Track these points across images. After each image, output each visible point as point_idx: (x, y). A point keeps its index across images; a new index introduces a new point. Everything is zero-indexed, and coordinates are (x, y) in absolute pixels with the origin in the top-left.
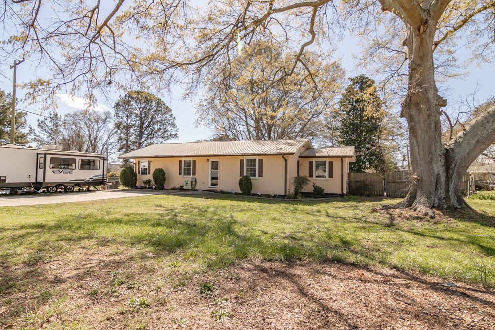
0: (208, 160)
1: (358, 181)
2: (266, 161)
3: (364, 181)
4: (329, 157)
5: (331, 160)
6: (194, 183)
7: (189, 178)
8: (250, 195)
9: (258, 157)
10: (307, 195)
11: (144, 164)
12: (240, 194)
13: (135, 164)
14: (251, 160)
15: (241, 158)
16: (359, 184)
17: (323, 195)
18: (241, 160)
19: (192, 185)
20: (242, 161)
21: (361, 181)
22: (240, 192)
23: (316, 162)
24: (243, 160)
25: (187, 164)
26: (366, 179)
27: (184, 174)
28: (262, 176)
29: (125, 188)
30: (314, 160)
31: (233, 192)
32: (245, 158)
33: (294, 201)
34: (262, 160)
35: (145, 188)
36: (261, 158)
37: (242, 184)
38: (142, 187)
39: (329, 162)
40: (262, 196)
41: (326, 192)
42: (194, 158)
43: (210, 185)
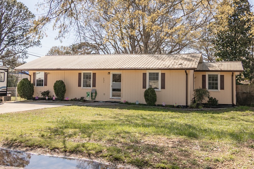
0: (109, 73)
1: (244, 93)
2: (168, 74)
3: (250, 93)
4: (221, 71)
5: (222, 74)
6: (94, 95)
7: (90, 89)
8: (155, 105)
9: (160, 71)
10: (205, 105)
11: (40, 76)
12: (145, 105)
13: (30, 76)
14: (154, 74)
15: (144, 72)
16: (245, 95)
17: (217, 106)
18: (143, 74)
19: (92, 96)
20: (145, 75)
21: (247, 93)
22: (145, 103)
23: (209, 75)
24: (146, 73)
25: (87, 77)
26: (252, 91)
27: (84, 86)
28: (164, 89)
29: (23, 99)
30: (207, 74)
31: (137, 103)
32: (148, 72)
33: (198, 110)
34: (164, 74)
35: (44, 99)
36: (163, 72)
37: (148, 96)
38: (40, 99)
39: (221, 76)
40: (166, 106)
41: (220, 102)
42: (94, 72)
43: (111, 97)
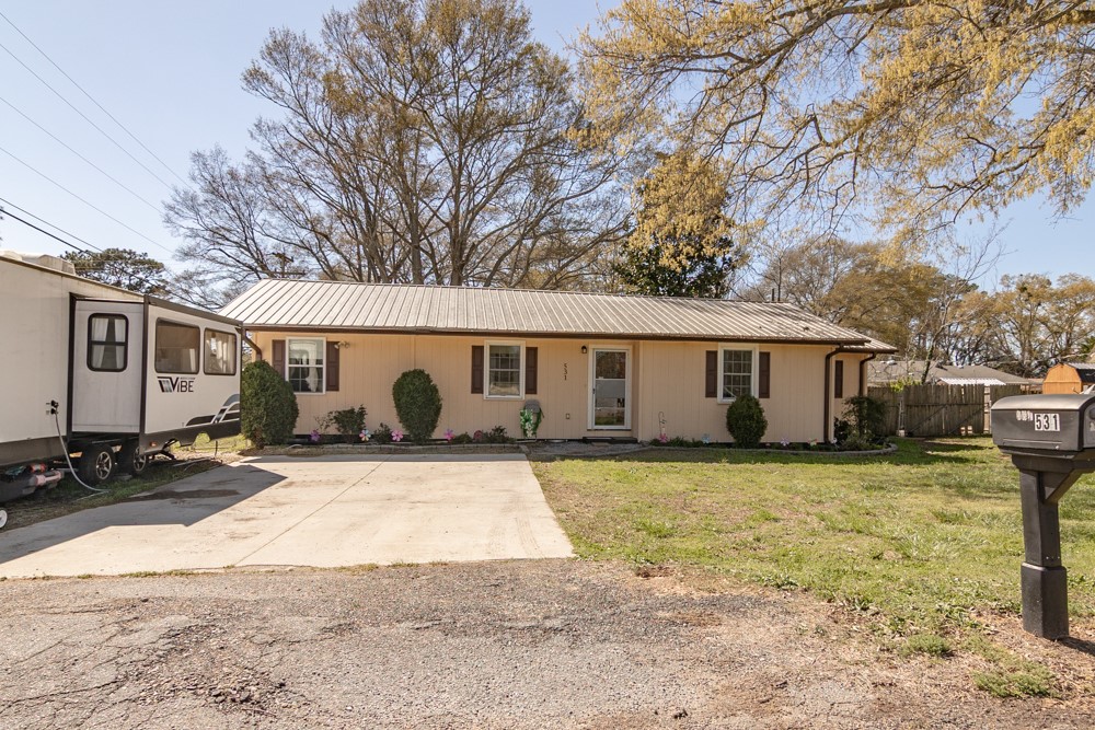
0: (584, 348)
2: (778, 357)
8: (763, 446)
9: (757, 344)
12: (729, 445)
13: (259, 352)
14: (737, 354)
15: (711, 346)
18: (708, 353)
19: (524, 423)
20: (711, 356)
22: (731, 439)
24: (715, 353)
25: (504, 359)
27: (493, 392)
28: (769, 396)
31: (705, 441)
32: (721, 348)
34: (768, 354)
35: (353, 439)
36: (766, 348)
40: (792, 446)
42: (533, 342)
43: (591, 424)
